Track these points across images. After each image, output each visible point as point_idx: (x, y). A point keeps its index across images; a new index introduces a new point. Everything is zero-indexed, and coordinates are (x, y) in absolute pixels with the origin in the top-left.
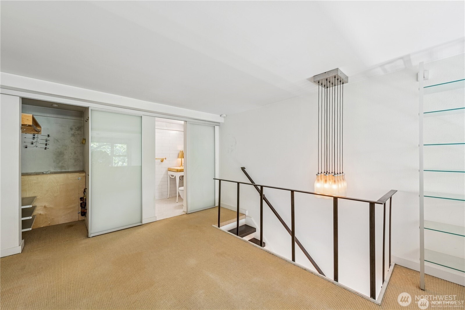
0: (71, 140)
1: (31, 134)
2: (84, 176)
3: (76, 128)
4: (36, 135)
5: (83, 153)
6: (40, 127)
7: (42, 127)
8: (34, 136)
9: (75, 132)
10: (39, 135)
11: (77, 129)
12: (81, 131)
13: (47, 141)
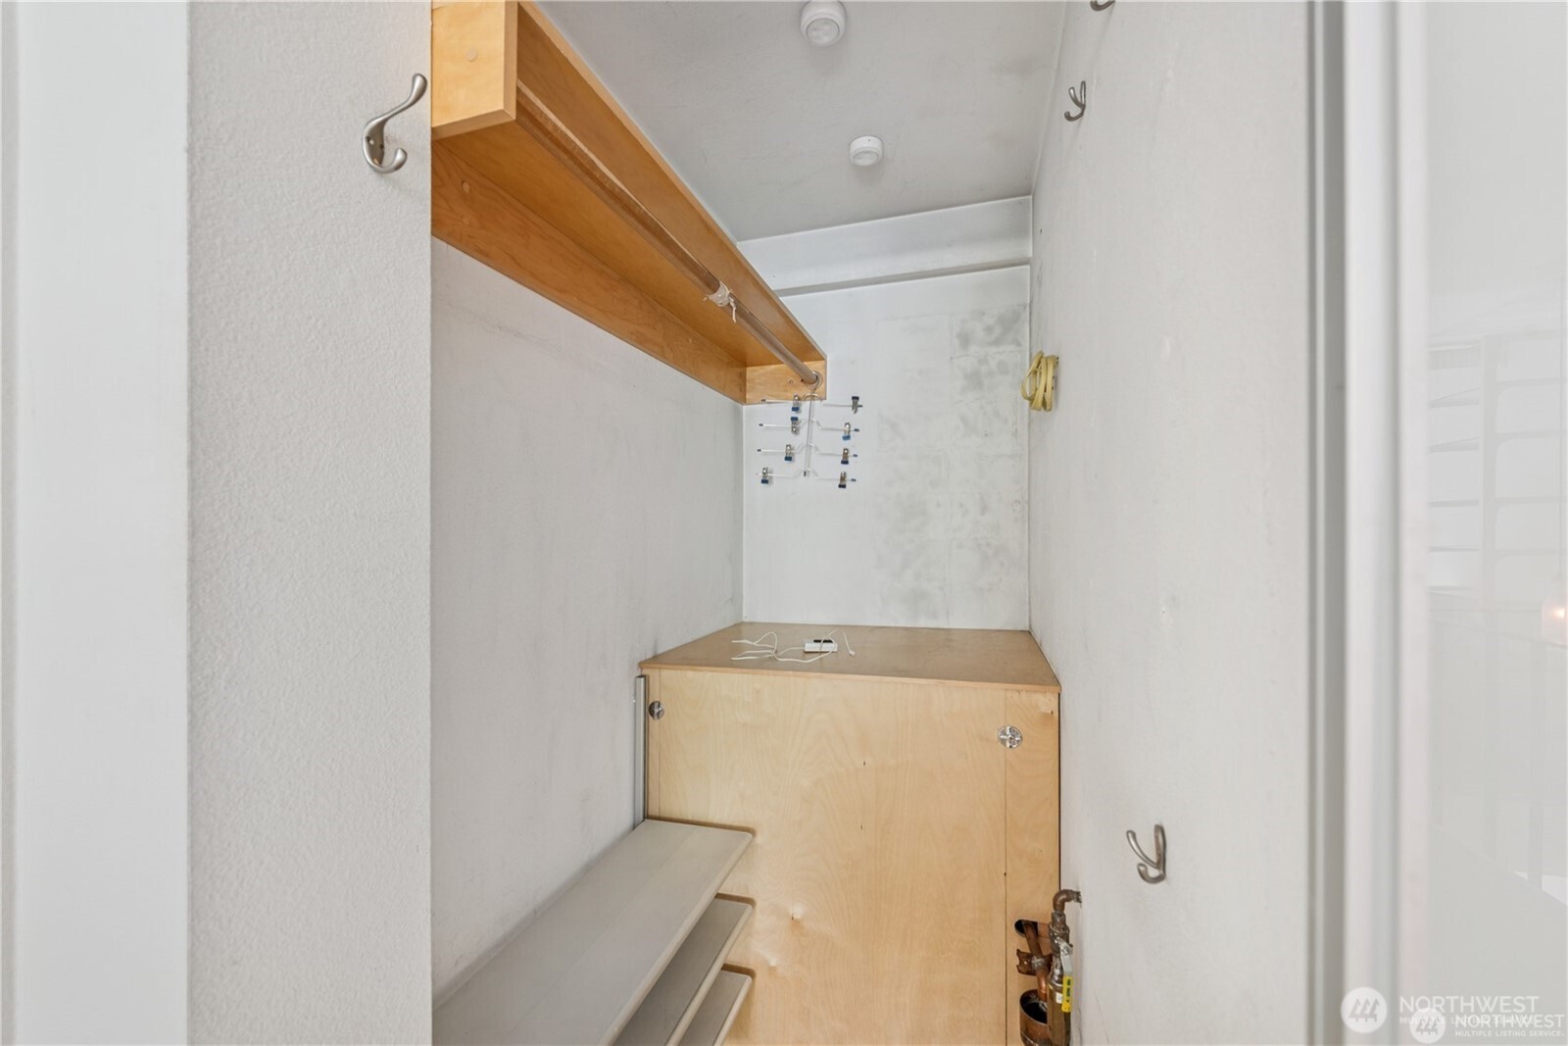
0: (964, 420)
1: (787, 399)
2: (1047, 717)
3: (989, 329)
4: (805, 406)
5: (1029, 502)
6: (821, 358)
7: (829, 359)
8: (794, 414)
9: (983, 361)
10: (817, 402)
11: (998, 331)
12: (1019, 344)
13: (847, 438)
